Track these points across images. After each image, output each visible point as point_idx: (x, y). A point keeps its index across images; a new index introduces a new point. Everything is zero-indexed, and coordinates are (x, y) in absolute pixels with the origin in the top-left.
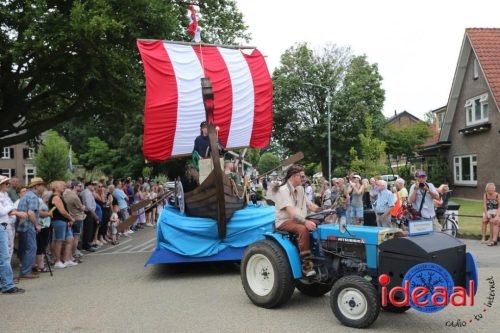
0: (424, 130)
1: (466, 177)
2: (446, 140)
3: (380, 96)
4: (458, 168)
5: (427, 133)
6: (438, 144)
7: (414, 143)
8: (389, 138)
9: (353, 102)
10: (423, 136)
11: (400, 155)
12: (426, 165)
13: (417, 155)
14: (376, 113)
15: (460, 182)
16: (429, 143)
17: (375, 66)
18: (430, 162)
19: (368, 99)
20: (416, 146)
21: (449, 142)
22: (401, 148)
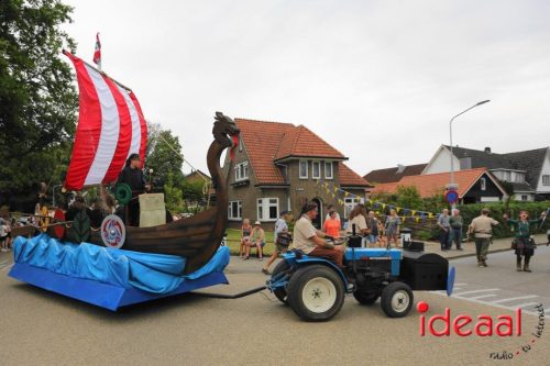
1: (235, 215)
3: (180, 159)
4: (230, 209)
8: (185, 188)
9: (162, 163)
11: (194, 199)
14: (177, 170)
15: (231, 218)
17: (177, 139)
19: (171, 160)
22: (194, 195)
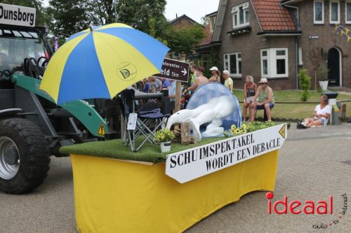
0: (199, 31)
1: (233, 70)
2: (218, 40)
4: (227, 63)
5: (202, 34)
6: (211, 43)
7: (192, 43)
8: (170, 38)
10: (199, 36)
11: (181, 52)
12: (202, 61)
13: (194, 53)
16: (204, 42)
18: (205, 59)
20: (193, 45)
21: (220, 42)
22: (180, 46)
